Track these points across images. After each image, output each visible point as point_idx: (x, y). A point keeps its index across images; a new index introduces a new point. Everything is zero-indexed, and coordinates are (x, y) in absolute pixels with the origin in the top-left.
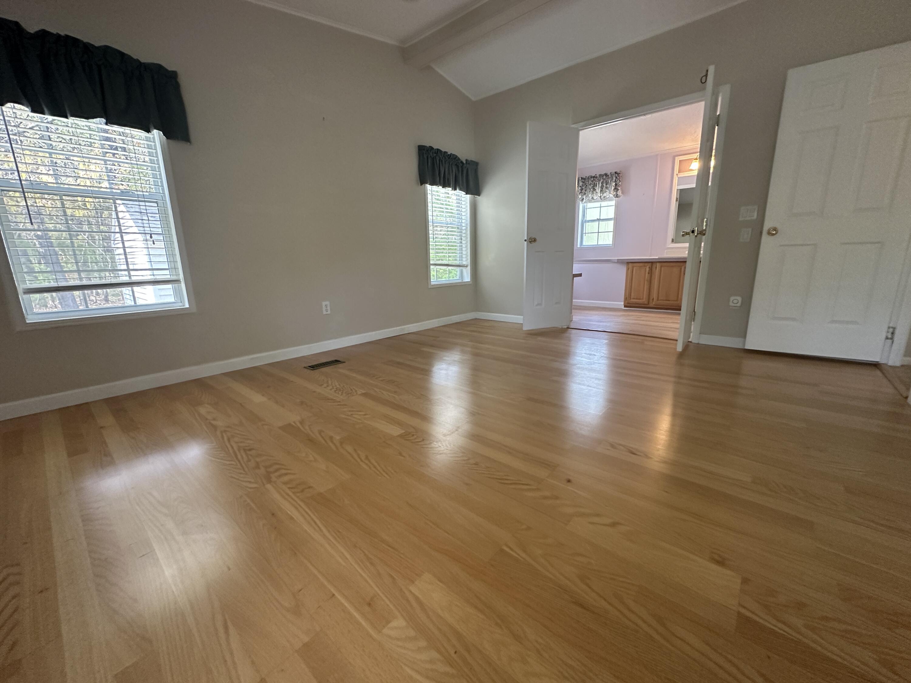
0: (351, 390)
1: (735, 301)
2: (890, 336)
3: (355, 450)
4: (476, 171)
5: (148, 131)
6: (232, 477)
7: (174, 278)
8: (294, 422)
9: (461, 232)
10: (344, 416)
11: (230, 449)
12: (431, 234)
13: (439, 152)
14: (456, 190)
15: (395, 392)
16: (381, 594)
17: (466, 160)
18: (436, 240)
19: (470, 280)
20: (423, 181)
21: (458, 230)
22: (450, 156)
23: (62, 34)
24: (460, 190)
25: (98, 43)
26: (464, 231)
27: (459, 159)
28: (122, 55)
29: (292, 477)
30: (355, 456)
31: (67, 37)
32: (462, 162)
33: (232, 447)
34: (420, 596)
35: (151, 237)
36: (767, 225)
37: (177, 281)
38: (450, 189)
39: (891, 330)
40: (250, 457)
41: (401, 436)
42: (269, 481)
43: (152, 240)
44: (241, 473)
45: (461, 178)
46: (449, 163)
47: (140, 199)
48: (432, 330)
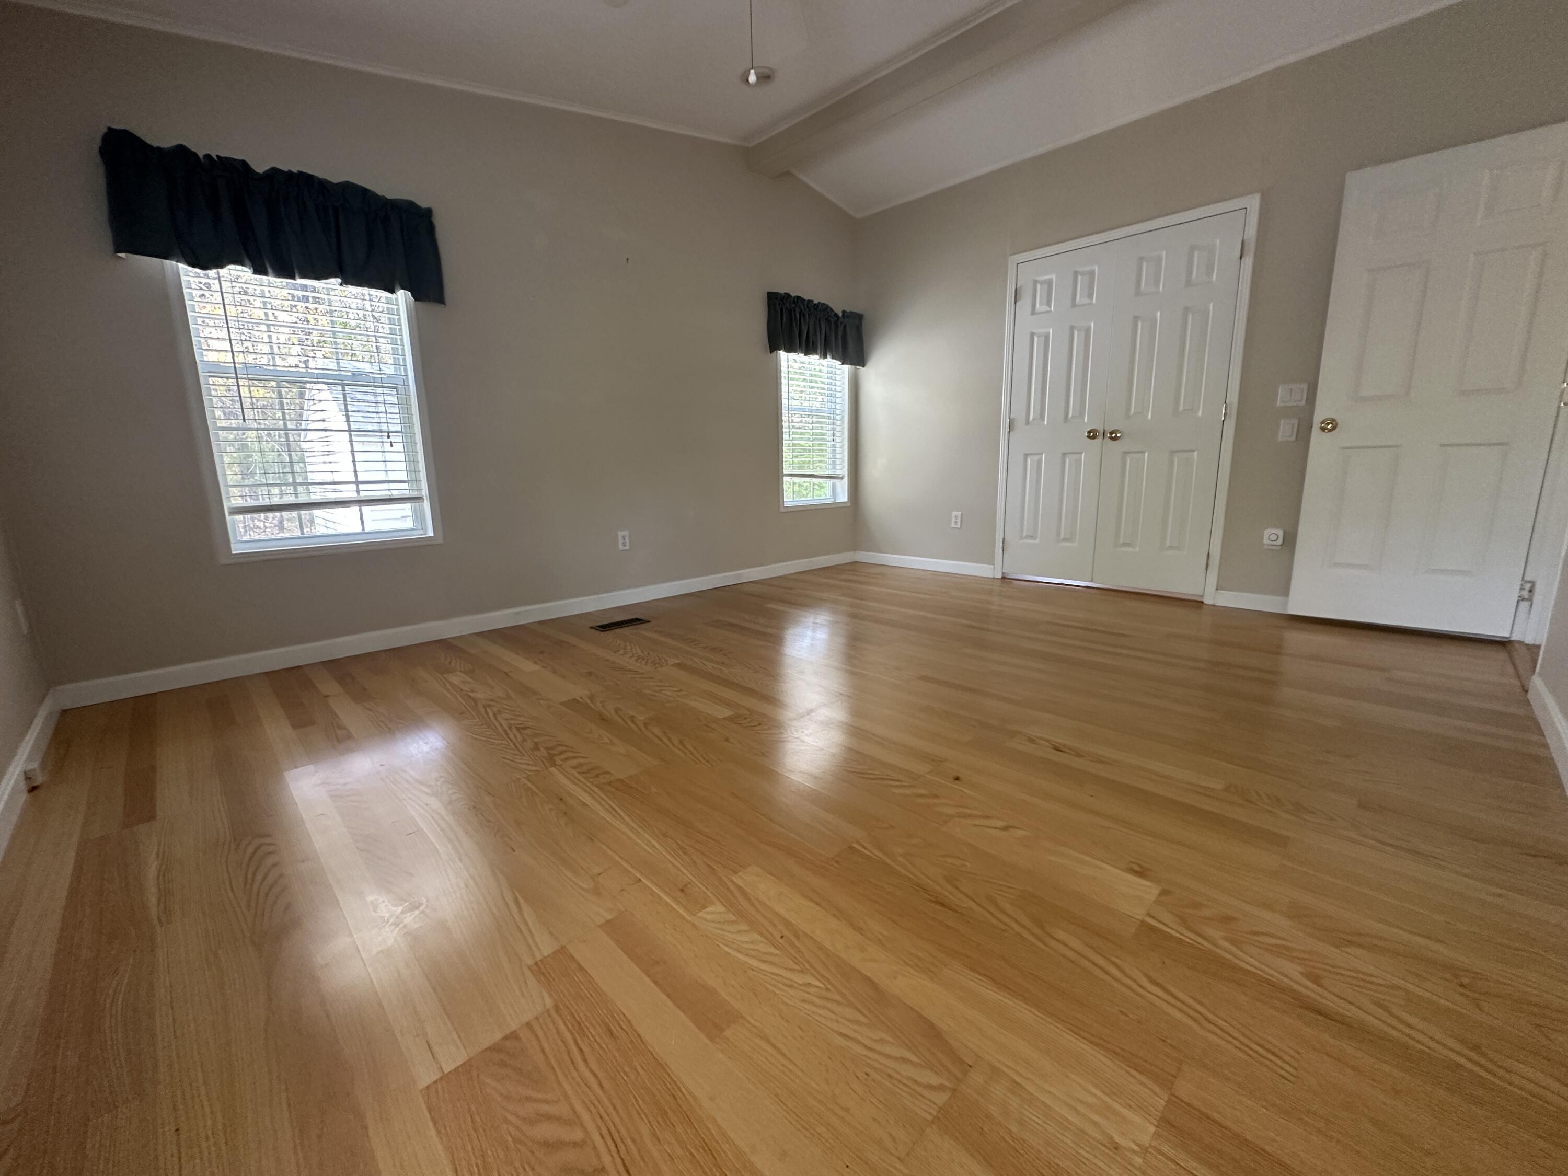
0: (660, 659)
1: (1273, 537)
2: (1526, 596)
3: (665, 733)
4: (859, 329)
5: (392, 291)
6: (504, 758)
7: (414, 494)
8: (581, 698)
9: (834, 424)
10: (650, 692)
11: (499, 727)
12: (786, 428)
13: (799, 301)
14: (827, 358)
15: (723, 663)
16: (697, 883)
17: (844, 312)
18: (794, 436)
19: (846, 500)
20: (774, 347)
21: (830, 421)
22: (818, 306)
23: (295, 170)
24: (833, 358)
25: (335, 177)
26: (838, 423)
27: (831, 309)
28: (365, 191)
29: (581, 761)
30: (665, 740)
31: (300, 173)
32: (836, 315)
33: (501, 725)
34: (743, 886)
35: (389, 437)
36: (1319, 416)
37: (418, 499)
38: (818, 357)
39: (1528, 586)
40: (525, 736)
41: (730, 719)
42: (554, 764)
43: (389, 440)
44: (516, 755)
45: (833, 339)
46: (816, 318)
47: (376, 384)
48: (784, 577)
